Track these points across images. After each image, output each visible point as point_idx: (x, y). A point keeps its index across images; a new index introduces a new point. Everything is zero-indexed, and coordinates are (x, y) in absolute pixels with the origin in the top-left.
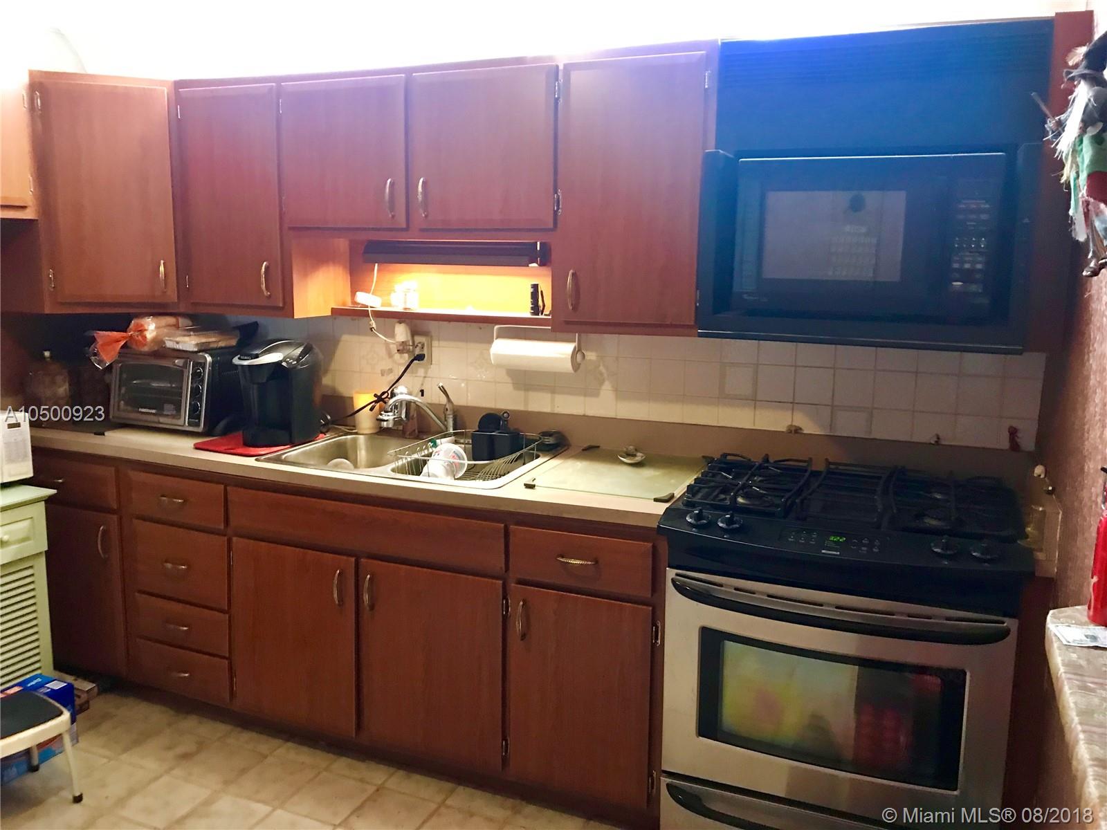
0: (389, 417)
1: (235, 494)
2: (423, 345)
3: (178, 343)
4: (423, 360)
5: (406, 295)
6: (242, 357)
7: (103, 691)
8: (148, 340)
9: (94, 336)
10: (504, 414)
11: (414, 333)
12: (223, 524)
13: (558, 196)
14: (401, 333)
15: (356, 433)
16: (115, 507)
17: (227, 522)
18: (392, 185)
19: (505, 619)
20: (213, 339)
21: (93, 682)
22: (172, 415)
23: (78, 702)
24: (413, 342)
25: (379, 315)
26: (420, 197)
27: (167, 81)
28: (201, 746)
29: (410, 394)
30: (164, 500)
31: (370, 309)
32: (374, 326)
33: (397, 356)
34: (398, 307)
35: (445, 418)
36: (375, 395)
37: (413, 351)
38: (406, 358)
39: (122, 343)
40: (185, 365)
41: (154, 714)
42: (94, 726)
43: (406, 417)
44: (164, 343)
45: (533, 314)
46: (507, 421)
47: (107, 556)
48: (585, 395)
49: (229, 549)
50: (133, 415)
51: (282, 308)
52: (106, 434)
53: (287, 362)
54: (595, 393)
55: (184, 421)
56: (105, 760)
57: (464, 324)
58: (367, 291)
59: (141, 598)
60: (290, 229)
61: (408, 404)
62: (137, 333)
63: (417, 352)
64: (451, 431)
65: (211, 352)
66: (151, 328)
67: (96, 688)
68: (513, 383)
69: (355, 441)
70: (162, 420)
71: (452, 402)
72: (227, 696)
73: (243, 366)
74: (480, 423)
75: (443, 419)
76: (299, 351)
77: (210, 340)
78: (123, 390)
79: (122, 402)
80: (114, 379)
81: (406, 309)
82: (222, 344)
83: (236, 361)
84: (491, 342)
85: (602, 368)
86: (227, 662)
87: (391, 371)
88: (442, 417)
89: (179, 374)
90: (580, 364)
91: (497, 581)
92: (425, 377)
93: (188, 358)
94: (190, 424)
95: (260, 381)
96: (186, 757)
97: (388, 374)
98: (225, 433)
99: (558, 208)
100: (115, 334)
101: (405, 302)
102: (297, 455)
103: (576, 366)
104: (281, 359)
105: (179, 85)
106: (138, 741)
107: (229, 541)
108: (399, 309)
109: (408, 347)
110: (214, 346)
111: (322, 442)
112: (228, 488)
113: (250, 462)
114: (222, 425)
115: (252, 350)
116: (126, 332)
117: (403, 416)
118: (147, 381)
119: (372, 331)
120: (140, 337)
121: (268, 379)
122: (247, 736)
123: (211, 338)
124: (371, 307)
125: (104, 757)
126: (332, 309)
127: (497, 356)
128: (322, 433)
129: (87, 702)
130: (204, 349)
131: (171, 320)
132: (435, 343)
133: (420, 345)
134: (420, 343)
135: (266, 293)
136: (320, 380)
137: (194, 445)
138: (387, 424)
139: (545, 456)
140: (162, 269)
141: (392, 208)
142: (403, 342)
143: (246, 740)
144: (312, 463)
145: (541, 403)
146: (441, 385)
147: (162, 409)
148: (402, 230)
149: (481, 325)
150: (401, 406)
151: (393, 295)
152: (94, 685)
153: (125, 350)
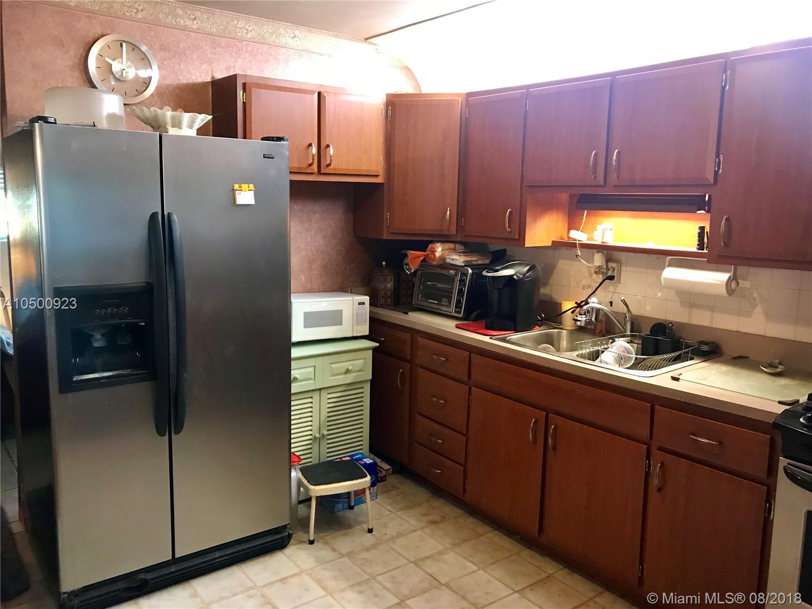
0: (583, 318)
1: (476, 359)
2: (614, 269)
3: (453, 260)
4: (613, 280)
5: (604, 232)
6: (489, 271)
7: (395, 472)
8: (437, 258)
9: (407, 254)
10: (669, 323)
11: (608, 260)
12: (467, 377)
13: (719, 160)
14: (598, 259)
15: (562, 329)
16: (409, 359)
17: (469, 376)
18: (596, 155)
19: (647, 475)
20: (475, 259)
21: (390, 465)
22: (446, 305)
23: (380, 475)
24: (607, 266)
25: (584, 246)
26: (614, 163)
27: (462, 94)
28: (443, 519)
29: (600, 303)
30: (434, 357)
31: (577, 242)
32: (579, 254)
33: (595, 276)
34: (598, 241)
35: (625, 323)
36: (576, 303)
37: (606, 273)
38: (600, 278)
39: (422, 258)
40: (456, 275)
41: (421, 494)
42: (386, 491)
43: (595, 319)
44: (446, 260)
45: (698, 249)
46: (671, 329)
47: (402, 388)
48: (739, 315)
49: (470, 394)
50: (426, 304)
51: (518, 240)
52: (409, 313)
53: (517, 276)
54: (749, 314)
55: (452, 309)
56: (389, 513)
57: (646, 255)
58: (577, 229)
59: (418, 418)
60: (527, 186)
61: (598, 310)
62: (431, 253)
63: (610, 274)
64: (629, 333)
65: (472, 267)
66: (439, 250)
67: (391, 470)
68: (681, 302)
69: (559, 333)
70: (440, 307)
71: (631, 312)
72: (461, 491)
73: (489, 276)
74: (651, 329)
75: (624, 324)
76: (528, 268)
77: (474, 259)
78: (421, 287)
79: (420, 295)
80: (416, 281)
81: (603, 242)
82: (480, 262)
83: (485, 273)
84: (663, 268)
85: (755, 295)
86: (462, 468)
87: (589, 286)
88: (623, 322)
89: (451, 280)
90: (735, 290)
91: (644, 446)
92: (614, 293)
93: (458, 270)
94: (456, 312)
95: (499, 287)
96: (433, 523)
97: (588, 288)
98: (475, 320)
99: (719, 168)
100: (418, 252)
101: (603, 238)
102: (517, 339)
103: (730, 291)
104: (513, 274)
105: (469, 95)
106: (409, 507)
107: (470, 389)
108: (599, 243)
109: (603, 270)
110: (475, 263)
111: (536, 332)
112: (472, 355)
113: (486, 339)
114: (474, 314)
115: (496, 267)
116: (424, 251)
117: (593, 319)
118: (435, 283)
119: (577, 257)
120: (432, 256)
121: (504, 286)
122: (471, 520)
123: (473, 257)
124: (579, 241)
125: (390, 511)
126: (553, 241)
127: (667, 280)
128: (538, 325)
129: (385, 476)
130: (468, 264)
131: (451, 245)
132: (623, 268)
133: (611, 269)
134: (611, 267)
135: (508, 230)
136: (539, 289)
137: (456, 325)
138: (580, 324)
139: (698, 360)
140: (448, 213)
141: (595, 172)
142: (599, 266)
143: (470, 522)
144: (528, 345)
145: (701, 319)
146: (623, 298)
147: (441, 301)
148: (601, 186)
149: (659, 256)
150: (593, 311)
151: (595, 232)
152: (390, 467)
153: (423, 263)
